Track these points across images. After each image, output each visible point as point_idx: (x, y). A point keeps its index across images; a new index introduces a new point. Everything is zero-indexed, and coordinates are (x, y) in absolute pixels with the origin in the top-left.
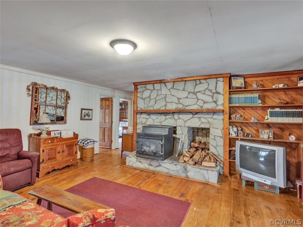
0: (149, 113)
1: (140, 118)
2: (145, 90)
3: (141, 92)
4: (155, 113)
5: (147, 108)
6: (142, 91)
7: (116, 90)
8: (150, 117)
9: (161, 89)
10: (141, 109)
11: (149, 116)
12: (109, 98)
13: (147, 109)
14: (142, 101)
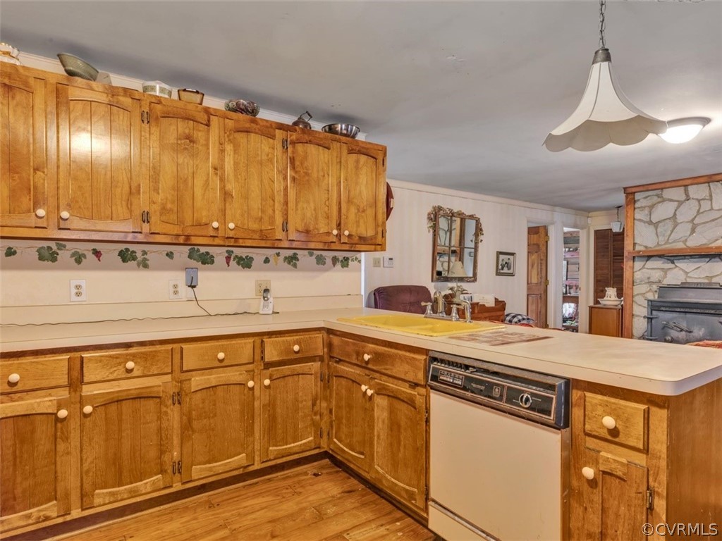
0: (672, 257)
1: (643, 270)
2: (659, 202)
3: (645, 207)
4: (692, 256)
5: (665, 244)
6: (650, 204)
7: (557, 209)
8: (676, 266)
9: (711, 196)
10: (646, 247)
11: (673, 262)
12: (539, 227)
13: (667, 246)
14: (652, 228)
